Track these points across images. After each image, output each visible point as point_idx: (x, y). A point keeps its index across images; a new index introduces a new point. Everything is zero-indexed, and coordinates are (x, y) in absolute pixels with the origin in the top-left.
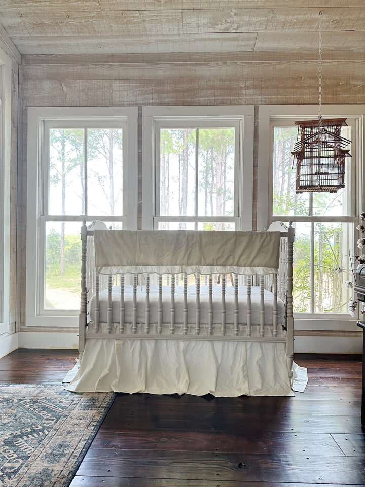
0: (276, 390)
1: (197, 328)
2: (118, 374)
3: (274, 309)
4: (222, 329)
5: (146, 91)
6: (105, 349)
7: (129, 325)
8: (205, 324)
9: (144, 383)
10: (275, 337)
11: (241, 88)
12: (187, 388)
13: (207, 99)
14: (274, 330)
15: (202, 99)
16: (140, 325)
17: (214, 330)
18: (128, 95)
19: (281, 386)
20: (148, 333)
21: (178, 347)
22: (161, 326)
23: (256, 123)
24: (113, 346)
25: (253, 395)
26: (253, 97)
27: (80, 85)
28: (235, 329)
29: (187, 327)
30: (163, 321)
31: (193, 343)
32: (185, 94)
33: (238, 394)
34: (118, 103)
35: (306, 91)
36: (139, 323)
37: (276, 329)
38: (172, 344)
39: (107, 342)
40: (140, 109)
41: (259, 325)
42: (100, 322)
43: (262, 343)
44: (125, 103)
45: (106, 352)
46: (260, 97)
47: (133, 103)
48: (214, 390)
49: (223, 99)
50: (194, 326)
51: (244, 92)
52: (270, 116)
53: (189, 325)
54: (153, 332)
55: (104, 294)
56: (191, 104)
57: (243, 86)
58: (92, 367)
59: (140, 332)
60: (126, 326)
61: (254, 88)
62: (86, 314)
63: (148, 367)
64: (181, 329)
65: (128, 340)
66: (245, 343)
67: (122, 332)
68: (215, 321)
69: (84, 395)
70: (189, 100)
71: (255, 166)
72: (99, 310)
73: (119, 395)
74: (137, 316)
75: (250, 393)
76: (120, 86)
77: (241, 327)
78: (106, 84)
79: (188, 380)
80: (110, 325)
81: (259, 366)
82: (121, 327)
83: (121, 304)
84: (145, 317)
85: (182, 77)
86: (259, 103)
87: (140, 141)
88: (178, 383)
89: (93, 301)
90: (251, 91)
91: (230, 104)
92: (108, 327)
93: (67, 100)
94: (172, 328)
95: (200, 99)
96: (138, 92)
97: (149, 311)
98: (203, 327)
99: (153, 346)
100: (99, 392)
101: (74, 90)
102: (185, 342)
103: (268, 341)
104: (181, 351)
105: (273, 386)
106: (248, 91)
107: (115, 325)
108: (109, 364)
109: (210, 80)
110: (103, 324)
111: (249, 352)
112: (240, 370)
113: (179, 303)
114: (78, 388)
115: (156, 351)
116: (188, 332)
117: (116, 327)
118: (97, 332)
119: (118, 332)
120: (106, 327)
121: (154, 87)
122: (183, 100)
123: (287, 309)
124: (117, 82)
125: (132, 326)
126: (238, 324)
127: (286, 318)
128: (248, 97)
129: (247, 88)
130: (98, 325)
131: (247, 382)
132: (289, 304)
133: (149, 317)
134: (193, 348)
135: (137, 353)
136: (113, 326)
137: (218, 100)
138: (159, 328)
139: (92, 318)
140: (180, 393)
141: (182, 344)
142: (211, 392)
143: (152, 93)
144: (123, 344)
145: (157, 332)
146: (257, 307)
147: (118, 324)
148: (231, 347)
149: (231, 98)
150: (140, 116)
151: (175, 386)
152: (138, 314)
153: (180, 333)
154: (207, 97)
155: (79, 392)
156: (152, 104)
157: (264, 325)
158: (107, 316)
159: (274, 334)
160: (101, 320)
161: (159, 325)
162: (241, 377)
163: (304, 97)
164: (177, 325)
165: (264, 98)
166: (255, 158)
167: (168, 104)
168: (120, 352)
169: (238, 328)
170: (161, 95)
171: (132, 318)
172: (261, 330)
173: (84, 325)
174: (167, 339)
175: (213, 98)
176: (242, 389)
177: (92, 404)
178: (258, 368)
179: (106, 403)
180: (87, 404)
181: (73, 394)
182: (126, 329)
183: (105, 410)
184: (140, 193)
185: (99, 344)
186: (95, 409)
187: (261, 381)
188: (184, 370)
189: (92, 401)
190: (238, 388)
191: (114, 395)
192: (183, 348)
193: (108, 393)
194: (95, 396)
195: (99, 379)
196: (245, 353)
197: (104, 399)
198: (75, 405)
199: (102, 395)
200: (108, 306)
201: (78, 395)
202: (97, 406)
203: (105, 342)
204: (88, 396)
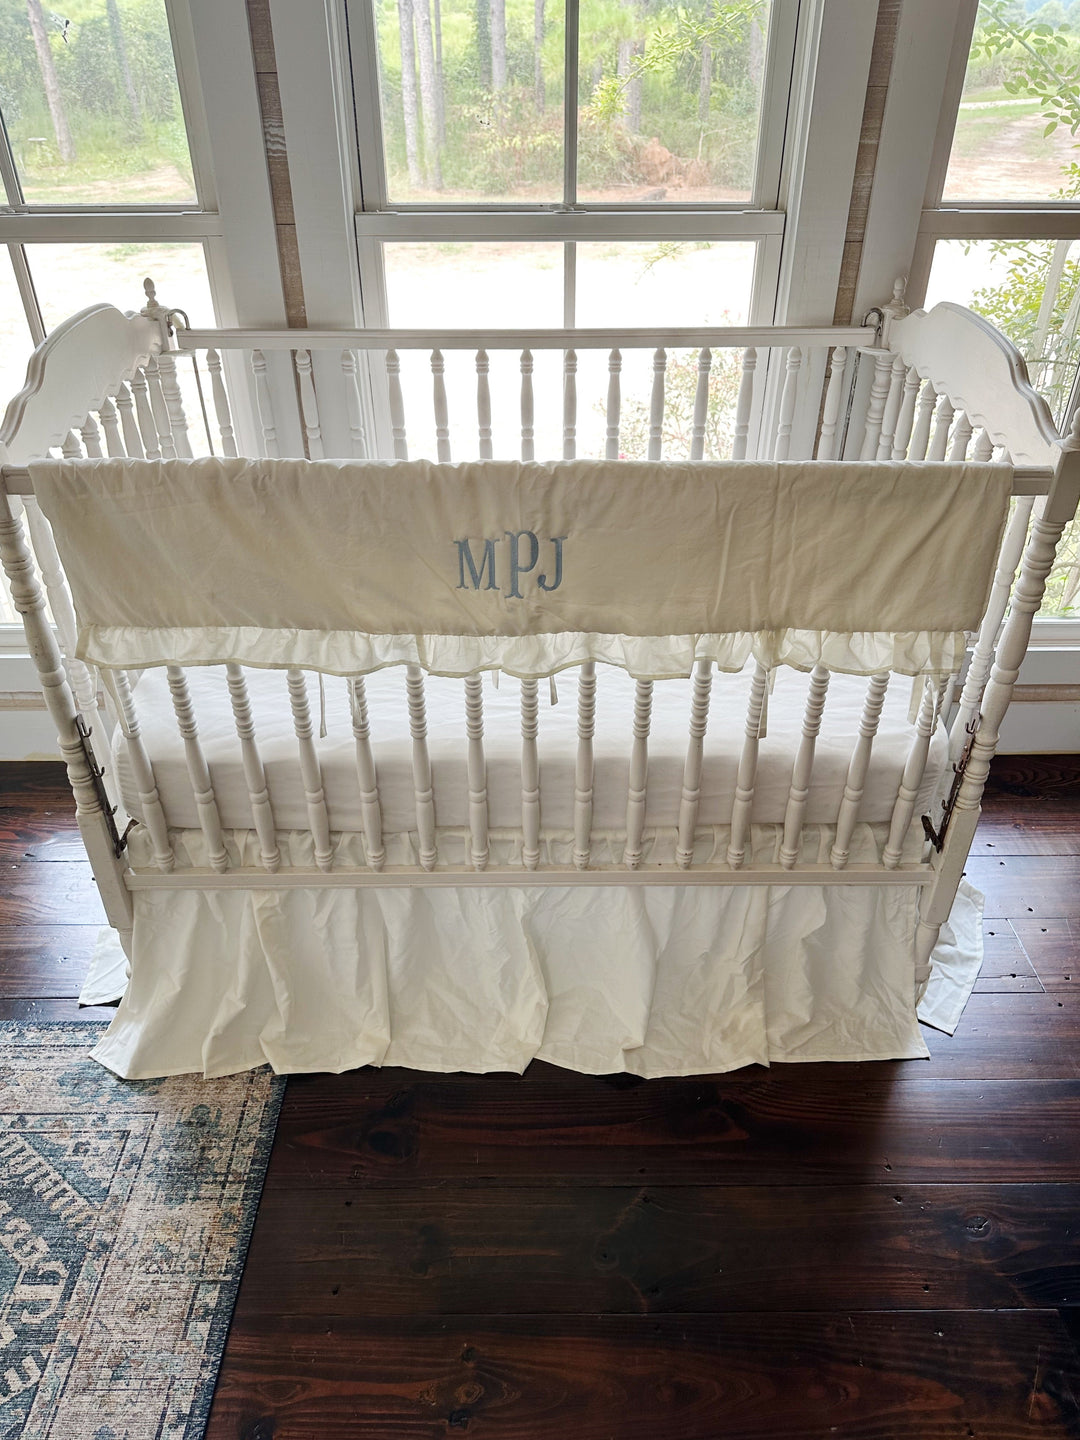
1: (579, 844)
2: (282, 1005)
3: (908, 781)
4: (683, 842)
6: (219, 919)
7: (302, 841)
8: (611, 829)
9: (382, 1019)
10: (888, 870)
12: (542, 1033)
14: (892, 848)
16: (345, 838)
17: (647, 851)
19: (882, 1006)
20: (381, 869)
21: (506, 905)
22: (431, 845)
24: (245, 912)
25: (780, 1058)
28: (735, 845)
29: (539, 840)
30: (440, 823)
36: (339, 832)
37: (901, 842)
39: (218, 896)
41: (833, 826)
42: (170, 828)
45: (223, 924)
50: (569, 837)
53: (548, 835)
54: (401, 857)
58: (179, 989)
59: (350, 868)
60: (285, 847)
62: (109, 812)
63: (396, 967)
64: (516, 846)
65: (307, 891)
66: (766, 889)
67: (275, 868)
68: (653, 820)
69: (166, 1098)
72: (157, 797)
73: (293, 1081)
74: (327, 810)
75: (769, 1050)
77: (758, 835)
79: (545, 1002)
80: (219, 841)
81: (811, 953)
82: (264, 849)
83: (246, 768)
84: (359, 811)
89: (121, 759)
92: (214, 856)
94: (476, 846)
97: (377, 801)
98: (604, 840)
99: (407, 905)
100: (219, 1079)
102: (530, 891)
104: (518, 919)
105: (851, 1005)
107: (239, 838)
108: (242, 973)
110: (187, 839)
111: (776, 910)
112: (739, 969)
114: (137, 1063)
115: (421, 915)
116: (543, 852)
117: (247, 848)
118: (171, 869)
119: (255, 865)
120: (201, 848)
125: (313, 846)
126: (750, 824)
130: (170, 845)
131: (758, 1005)
132: (974, 767)
135: (346, 930)
136: (233, 844)
138: (424, 850)
141: (520, 899)
142: (629, 1051)
145: (417, 860)
147: (251, 838)
148: (707, 902)
151: (499, 1017)
152: (330, 804)
153: (514, 861)
155: (145, 1075)
157: (857, 824)
159: (888, 860)
160: (177, 822)
161: (423, 835)
162: (741, 990)
164: (497, 836)
168: (280, 930)
169: (745, 839)
171: (306, 817)
172: (840, 842)
174: (461, 884)
176: (741, 1028)
177: (197, 1155)
178: (804, 960)
179: (249, 1150)
180: (177, 1157)
181: (124, 1089)
182: (288, 851)
183: (245, 1195)
184: (266, 79)
185: (190, 902)
186: (208, 1194)
187: (811, 999)
188: (528, 971)
189: (197, 1141)
190: (726, 1024)
191: (276, 1087)
192: (524, 907)
193: (252, 1077)
194: (206, 1100)
195: (211, 1034)
196: (764, 915)
197: (241, 1119)
198: (135, 1167)
199: (234, 1094)
200: (195, 787)
201: (144, 1099)
202: (217, 1170)
203: (210, 897)
204: (181, 1104)
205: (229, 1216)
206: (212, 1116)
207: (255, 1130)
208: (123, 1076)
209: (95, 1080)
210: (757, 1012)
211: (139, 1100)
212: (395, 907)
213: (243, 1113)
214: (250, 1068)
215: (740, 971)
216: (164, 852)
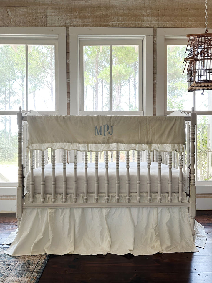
0: (183, 246)
1: (117, 197)
2: (51, 238)
3: (180, 179)
4: (138, 197)
5: (72, 16)
6: (40, 216)
7: (60, 196)
8: (123, 193)
9: (73, 244)
10: (180, 202)
11: (144, 15)
12: (109, 248)
13: (118, 23)
14: (180, 197)
15: (115, 23)
16: (69, 195)
17: (131, 198)
18: (58, 19)
19: (186, 242)
20: (76, 202)
21: (102, 213)
22: (87, 196)
23: (155, 41)
24: (46, 214)
25: (165, 252)
26: (152, 22)
27: (21, 10)
28: (149, 197)
29: (109, 196)
30: (89, 191)
31: (114, 210)
32: (102, 19)
33: (153, 252)
34: (51, 25)
35: (191, 18)
37: (182, 196)
38: (96, 211)
39: (41, 211)
40: (68, 29)
41: (168, 193)
42: (35, 193)
43: (170, 208)
44: (56, 25)
45: (41, 219)
46: (157, 22)
47: (62, 25)
48: (132, 249)
49: (130, 24)
50: (115, 195)
51: (145, 18)
52: (165, 37)
53: (110, 195)
54: (80, 202)
55: (38, 170)
56: (107, 26)
57: (145, 13)
58: (29, 232)
59: (69, 202)
60: (57, 197)
61: (153, 16)
62: (23, 188)
63: (77, 231)
64: (104, 198)
65: (59, 209)
66: (157, 208)
67: (54, 202)
68: (131, 191)
69: (20, 259)
70: (105, 23)
71: (155, 73)
72: (34, 184)
73: (51, 257)
74: (67, 188)
75: (162, 250)
76: (52, 12)
77: (153, 195)
78: (42, 10)
79: (110, 241)
80: (44, 196)
81: (168, 227)
82: (53, 198)
83: (52, 178)
84: (73, 188)
85: (99, 6)
86: (157, 26)
87: (68, 53)
88: (102, 243)
89: (29, 176)
90: (150, 18)
91: (136, 27)
92: (42, 198)
93: (12, 22)
94: (96, 197)
95: (113, 23)
96: (66, 17)
97: (77, 184)
98: (122, 196)
99: (81, 213)
100: (34, 255)
101: (17, 15)
102: (107, 209)
103: (174, 206)
104: (104, 216)
105: (179, 242)
106: (148, 18)
107: (48, 196)
108: (43, 229)
109: (120, 9)
110: (37, 196)
111: (159, 215)
113: (102, 176)
114: (15, 252)
115: (83, 217)
116: (109, 200)
118: (32, 203)
119: (50, 202)
120: (40, 198)
121: (78, 13)
122: (100, 23)
123: (190, 179)
124: (50, 9)
125: (62, 197)
126: (151, 192)
127: (189, 187)
128: (149, 22)
129: (147, 15)
130: (34, 197)
131: (159, 241)
132: (192, 176)
133: (77, 188)
134: (114, 213)
135: (67, 219)
136: (46, 197)
137: (127, 24)
138: (85, 197)
139: (28, 190)
140: (105, 254)
141: (105, 211)
142: (130, 251)
143: (77, 18)
144: (55, 212)
145: (83, 200)
146: (166, 179)
147: (50, 195)
148: (145, 212)
149: (136, 22)
150: (68, 35)
151: (100, 246)
152: (67, 186)
153: (103, 201)
154: (118, 21)
155: (16, 255)
156: (77, 26)
157: (172, 192)
158: (41, 188)
159: (180, 200)
160: (36, 191)
161: (85, 195)
162: (154, 236)
163: (190, 23)
164: (100, 195)
165: (160, 23)
166: (155, 67)
167: (89, 26)
168: (53, 219)
169: (151, 196)
170: (84, 19)
171: (62, 190)
172: (170, 197)
173: (21, 196)
174: (92, 207)
175: (123, 23)
176: (155, 247)
177: (26, 268)
178: (167, 228)
179: (40, 267)
180: (22, 269)
181: (11, 258)
182: (57, 199)
183: (37, 275)
184: (68, 93)
185: (35, 212)
186: (28, 275)
187: (170, 239)
188: (106, 233)
189: (27, 266)
190: (152, 246)
191: (47, 257)
192: (106, 213)
193: (41, 255)
194: (30, 259)
195: (34, 243)
196: (157, 217)
197: (38, 262)
198: (11, 271)
199: (36, 258)
200: (42, 180)
201: (15, 259)
202: (31, 271)
203: (39, 210)
204: (24, 260)
205: (33, 279)
206: (31, 262)
207: (41, 264)
208: (11, 255)
209: (4, 256)
210: (158, 243)
211: (13, 259)
212: (78, 213)
213: (39, 261)
214: (41, 254)
215: (153, 231)
216: (32, 197)
